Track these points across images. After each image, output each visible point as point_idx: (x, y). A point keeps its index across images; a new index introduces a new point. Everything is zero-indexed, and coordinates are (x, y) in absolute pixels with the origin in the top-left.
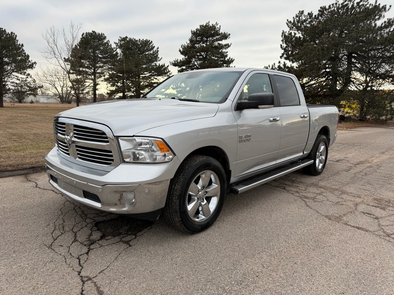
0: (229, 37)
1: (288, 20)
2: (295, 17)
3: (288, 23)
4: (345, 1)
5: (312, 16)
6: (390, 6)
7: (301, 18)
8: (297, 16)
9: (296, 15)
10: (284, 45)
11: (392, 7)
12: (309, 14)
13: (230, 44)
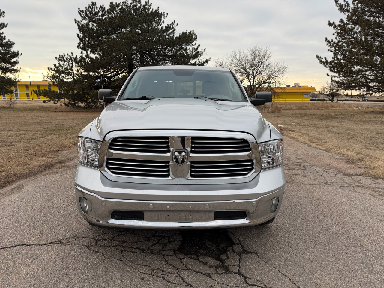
0: (3, 15)
1: (79, 9)
2: (87, 8)
3: (80, 12)
4: (133, 2)
5: (104, 9)
6: (167, 14)
7: (93, 9)
8: (89, 7)
9: (89, 5)
10: (81, 35)
11: (168, 15)
12: (101, 7)
13: (6, 24)
